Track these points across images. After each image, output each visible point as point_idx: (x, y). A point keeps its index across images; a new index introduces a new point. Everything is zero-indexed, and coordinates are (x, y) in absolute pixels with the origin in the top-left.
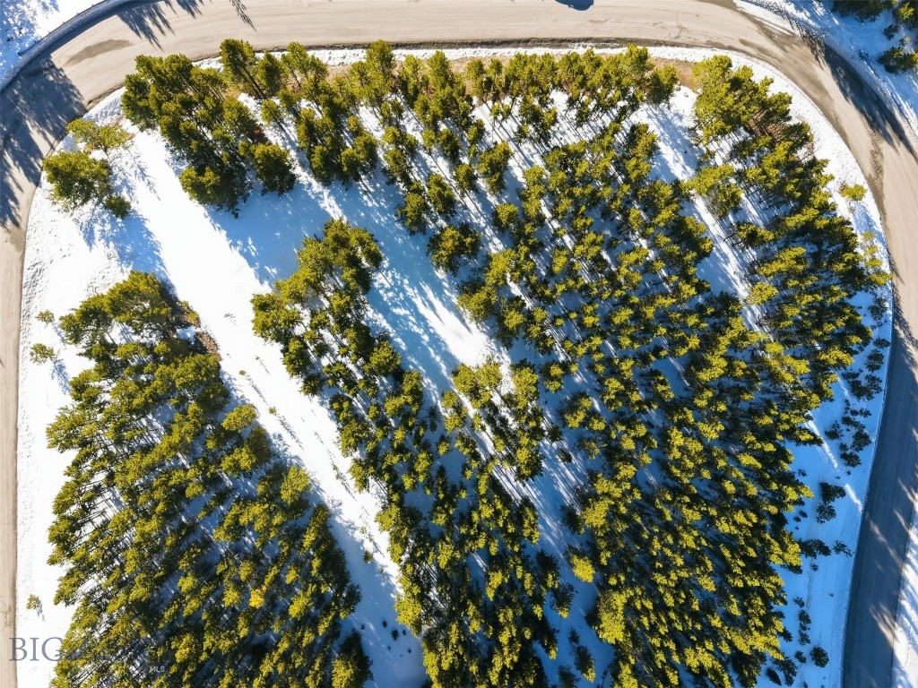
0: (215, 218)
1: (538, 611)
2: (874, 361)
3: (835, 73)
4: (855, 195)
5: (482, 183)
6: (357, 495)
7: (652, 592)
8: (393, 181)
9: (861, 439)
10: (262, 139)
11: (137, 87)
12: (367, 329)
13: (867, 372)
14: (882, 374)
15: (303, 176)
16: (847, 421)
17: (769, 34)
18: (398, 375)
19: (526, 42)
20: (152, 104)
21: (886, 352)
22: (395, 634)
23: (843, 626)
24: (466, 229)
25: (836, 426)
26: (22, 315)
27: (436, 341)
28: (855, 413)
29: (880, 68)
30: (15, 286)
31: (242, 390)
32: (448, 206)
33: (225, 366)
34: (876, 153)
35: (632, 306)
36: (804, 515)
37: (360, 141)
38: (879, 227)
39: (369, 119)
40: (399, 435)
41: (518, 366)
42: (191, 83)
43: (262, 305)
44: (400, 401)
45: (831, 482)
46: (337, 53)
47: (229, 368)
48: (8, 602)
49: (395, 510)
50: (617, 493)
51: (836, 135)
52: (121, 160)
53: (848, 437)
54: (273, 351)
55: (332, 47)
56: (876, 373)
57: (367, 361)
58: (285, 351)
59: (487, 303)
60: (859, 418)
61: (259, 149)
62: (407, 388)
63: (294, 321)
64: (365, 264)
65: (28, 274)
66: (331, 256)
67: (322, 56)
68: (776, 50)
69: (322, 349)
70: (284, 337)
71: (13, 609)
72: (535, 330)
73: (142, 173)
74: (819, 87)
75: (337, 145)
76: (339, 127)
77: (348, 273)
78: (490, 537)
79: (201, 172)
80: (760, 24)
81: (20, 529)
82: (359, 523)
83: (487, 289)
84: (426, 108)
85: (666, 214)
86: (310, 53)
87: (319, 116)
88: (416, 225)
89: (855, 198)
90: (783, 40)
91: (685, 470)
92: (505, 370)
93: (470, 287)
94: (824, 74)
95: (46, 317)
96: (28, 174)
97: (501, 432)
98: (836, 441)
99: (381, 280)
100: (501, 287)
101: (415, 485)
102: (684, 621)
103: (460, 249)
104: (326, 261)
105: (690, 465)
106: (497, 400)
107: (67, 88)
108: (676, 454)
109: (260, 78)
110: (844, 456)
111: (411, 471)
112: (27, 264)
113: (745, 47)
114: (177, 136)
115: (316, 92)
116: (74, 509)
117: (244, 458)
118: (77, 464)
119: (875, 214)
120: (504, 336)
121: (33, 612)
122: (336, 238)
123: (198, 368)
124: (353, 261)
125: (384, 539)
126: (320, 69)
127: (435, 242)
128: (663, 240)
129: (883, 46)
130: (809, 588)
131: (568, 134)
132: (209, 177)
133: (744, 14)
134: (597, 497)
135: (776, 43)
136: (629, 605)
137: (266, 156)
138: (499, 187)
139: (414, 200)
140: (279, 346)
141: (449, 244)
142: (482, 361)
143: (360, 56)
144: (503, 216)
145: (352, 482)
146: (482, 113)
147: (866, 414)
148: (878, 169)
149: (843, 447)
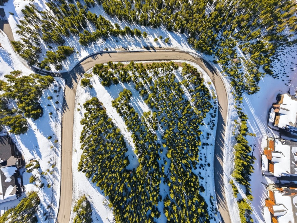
0: (105, 88)
1: (157, 152)
2: (215, 111)
3: (204, 63)
4: (210, 83)
5: (148, 83)
6: (128, 133)
7: (176, 150)
8: (134, 83)
9: (214, 125)
10: (114, 77)
11: (95, 69)
12: (130, 106)
13: (214, 113)
14: (217, 113)
15: (120, 82)
16: (211, 122)
17: (194, 58)
18: (134, 113)
19: (155, 60)
20: (97, 71)
21: (217, 110)
22: (134, 157)
23: (213, 159)
24: (145, 90)
25: (209, 123)
26: (75, 104)
27: (140, 107)
28: (212, 120)
29: (213, 63)
30: (74, 99)
31: (109, 116)
32: (142, 86)
33: (107, 112)
34: (213, 77)
35: (171, 102)
36: (204, 138)
37: (129, 77)
38: (214, 88)
39: (130, 73)
40: (134, 123)
41: (153, 112)
42: (103, 68)
43: (113, 102)
44: (135, 117)
45: (209, 133)
46: (125, 62)
47: (108, 112)
48: (71, 151)
49: (134, 135)
50: (169, 132)
51: (206, 74)
52: (91, 79)
53: (211, 124)
54: (115, 109)
55: (125, 61)
56: (216, 114)
57: (129, 111)
58: (117, 109)
59: (148, 102)
60: (213, 121)
61: (114, 78)
62: (136, 115)
63: (118, 105)
64: (129, 95)
65: (76, 97)
66: (124, 94)
67: (123, 63)
68: (195, 60)
69: (123, 109)
70: (117, 107)
71: (72, 152)
72: (156, 106)
73: (94, 81)
74: (203, 66)
75: (125, 77)
76: (126, 75)
77: (127, 97)
78: (149, 140)
79: (105, 82)
80: (193, 57)
81: (73, 139)
82: (128, 138)
83: (148, 99)
84: (139, 71)
85: (176, 88)
86: (121, 62)
87: (123, 73)
88: (137, 89)
89: (210, 84)
90: (197, 59)
91: (181, 129)
92: (151, 112)
93: (145, 99)
94: (203, 64)
95: (79, 104)
96: (75, 81)
97: (151, 123)
98: (209, 125)
99: (131, 98)
100: (151, 99)
101: (137, 131)
102: (182, 155)
103: (144, 93)
104: (123, 95)
105: (181, 128)
106: (150, 117)
107: (82, 67)
108: (179, 126)
109: (114, 67)
110: (211, 128)
111: (136, 128)
112: (76, 96)
113: (191, 60)
114: (101, 76)
115: (122, 69)
116: (84, 134)
117: (111, 126)
118: (84, 127)
119: (214, 87)
120: (151, 107)
121: (75, 152)
122: (125, 92)
123: (103, 112)
124: (128, 95)
125: (132, 140)
126: (123, 65)
127: (140, 92)
128: (176, 91)
129: (213, 59)
130: (206, 152)
131: (161, 75)
132: (106, 82)
133: (190, 55)
134: (166, 133)
135: (196, 59)
136: (172, 151)
137: (115, 79)
138: (150, 83)
139: (137, 86)
140: (116, 108)
141: (142, 93)
142: (148, 111)
143: (129, 63)
144: (151, 88)
145: (127, 131)
146: (148, 72)
147: (214, 120)
148: (214, 79)
149: (211, 126)
